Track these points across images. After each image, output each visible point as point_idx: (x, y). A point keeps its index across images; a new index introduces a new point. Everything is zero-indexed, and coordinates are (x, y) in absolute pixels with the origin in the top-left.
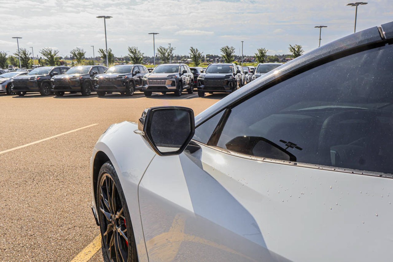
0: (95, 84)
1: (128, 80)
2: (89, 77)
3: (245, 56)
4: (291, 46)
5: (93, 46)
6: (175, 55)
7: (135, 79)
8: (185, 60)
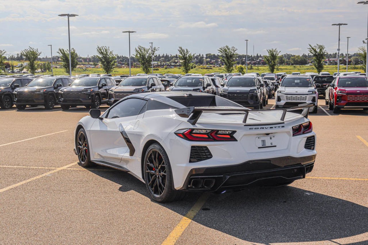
0: (59, 97)
1: (93, 94)
2: (52, 89)
3: (260, 56)
4: (310, 46)
5: (51, 45)
6: (163, 54)
7: (102, 92)
8: (176, 61)
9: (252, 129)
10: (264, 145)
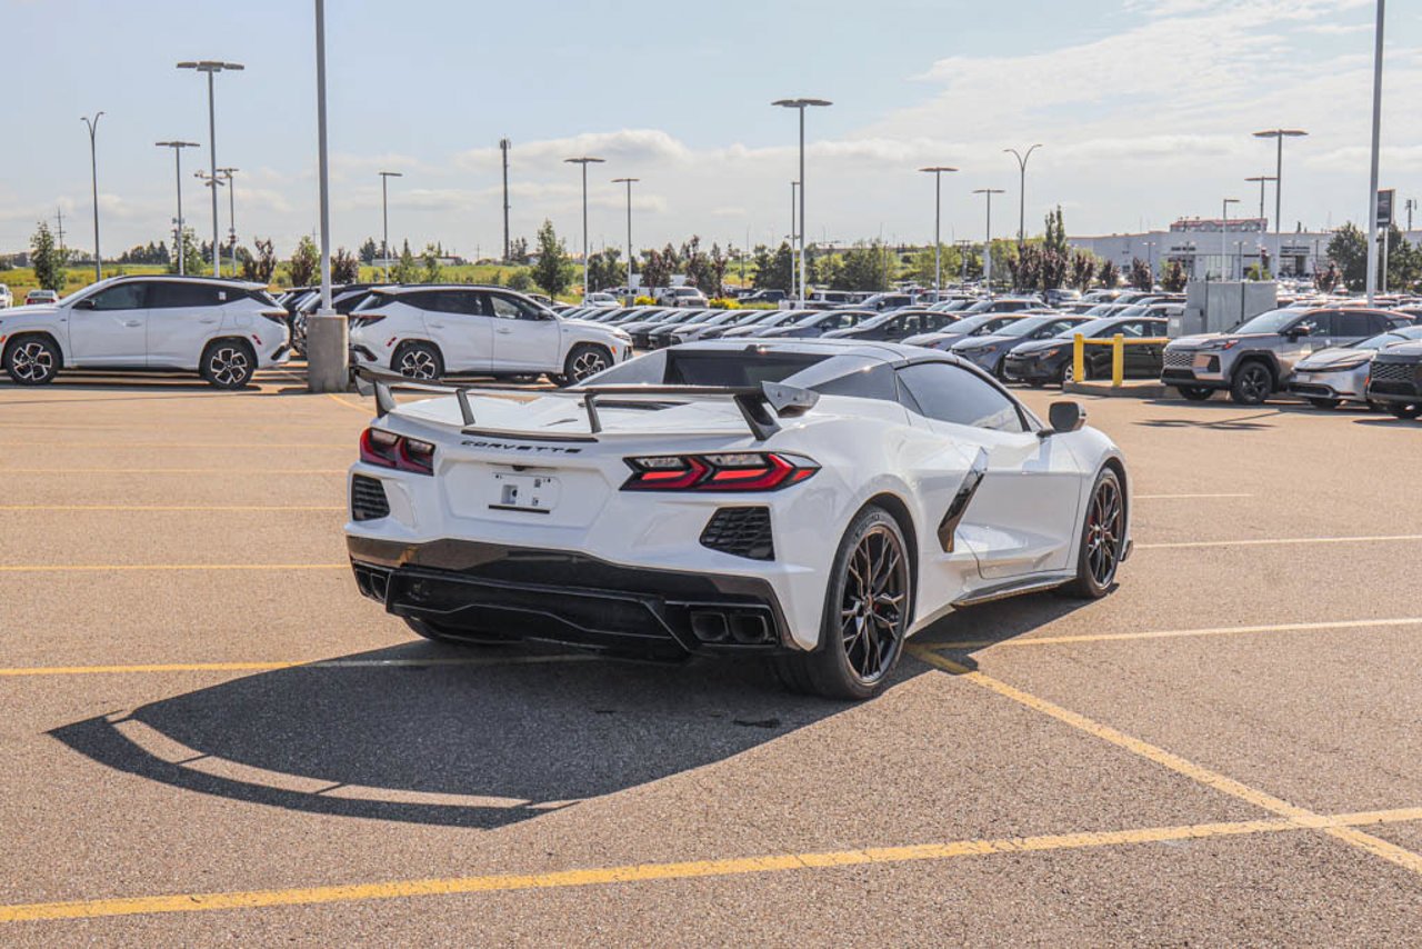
10: (508, 502)
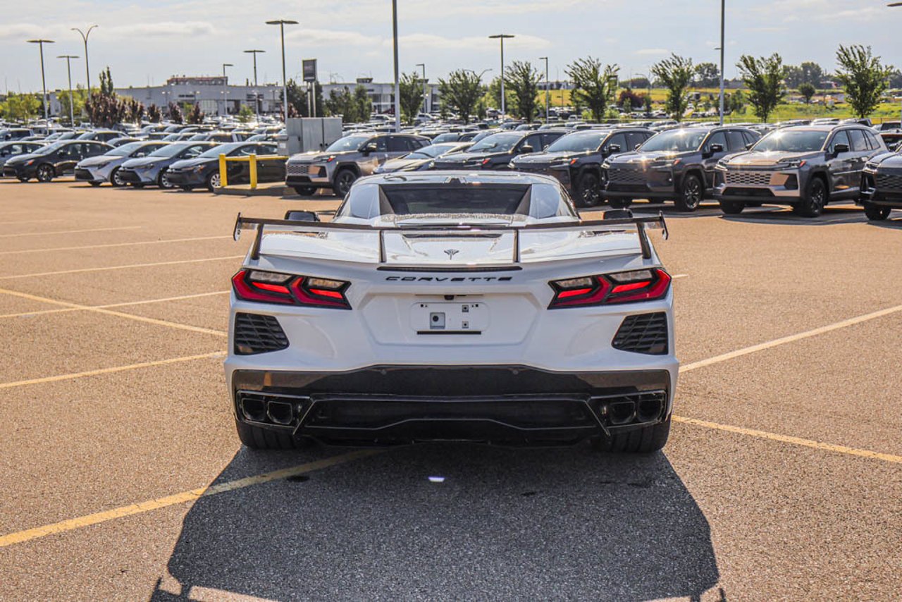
9: (395, 279)
10: (437, 327)
